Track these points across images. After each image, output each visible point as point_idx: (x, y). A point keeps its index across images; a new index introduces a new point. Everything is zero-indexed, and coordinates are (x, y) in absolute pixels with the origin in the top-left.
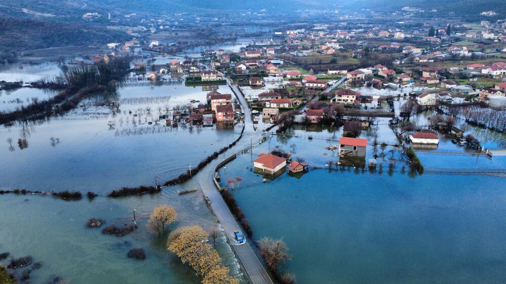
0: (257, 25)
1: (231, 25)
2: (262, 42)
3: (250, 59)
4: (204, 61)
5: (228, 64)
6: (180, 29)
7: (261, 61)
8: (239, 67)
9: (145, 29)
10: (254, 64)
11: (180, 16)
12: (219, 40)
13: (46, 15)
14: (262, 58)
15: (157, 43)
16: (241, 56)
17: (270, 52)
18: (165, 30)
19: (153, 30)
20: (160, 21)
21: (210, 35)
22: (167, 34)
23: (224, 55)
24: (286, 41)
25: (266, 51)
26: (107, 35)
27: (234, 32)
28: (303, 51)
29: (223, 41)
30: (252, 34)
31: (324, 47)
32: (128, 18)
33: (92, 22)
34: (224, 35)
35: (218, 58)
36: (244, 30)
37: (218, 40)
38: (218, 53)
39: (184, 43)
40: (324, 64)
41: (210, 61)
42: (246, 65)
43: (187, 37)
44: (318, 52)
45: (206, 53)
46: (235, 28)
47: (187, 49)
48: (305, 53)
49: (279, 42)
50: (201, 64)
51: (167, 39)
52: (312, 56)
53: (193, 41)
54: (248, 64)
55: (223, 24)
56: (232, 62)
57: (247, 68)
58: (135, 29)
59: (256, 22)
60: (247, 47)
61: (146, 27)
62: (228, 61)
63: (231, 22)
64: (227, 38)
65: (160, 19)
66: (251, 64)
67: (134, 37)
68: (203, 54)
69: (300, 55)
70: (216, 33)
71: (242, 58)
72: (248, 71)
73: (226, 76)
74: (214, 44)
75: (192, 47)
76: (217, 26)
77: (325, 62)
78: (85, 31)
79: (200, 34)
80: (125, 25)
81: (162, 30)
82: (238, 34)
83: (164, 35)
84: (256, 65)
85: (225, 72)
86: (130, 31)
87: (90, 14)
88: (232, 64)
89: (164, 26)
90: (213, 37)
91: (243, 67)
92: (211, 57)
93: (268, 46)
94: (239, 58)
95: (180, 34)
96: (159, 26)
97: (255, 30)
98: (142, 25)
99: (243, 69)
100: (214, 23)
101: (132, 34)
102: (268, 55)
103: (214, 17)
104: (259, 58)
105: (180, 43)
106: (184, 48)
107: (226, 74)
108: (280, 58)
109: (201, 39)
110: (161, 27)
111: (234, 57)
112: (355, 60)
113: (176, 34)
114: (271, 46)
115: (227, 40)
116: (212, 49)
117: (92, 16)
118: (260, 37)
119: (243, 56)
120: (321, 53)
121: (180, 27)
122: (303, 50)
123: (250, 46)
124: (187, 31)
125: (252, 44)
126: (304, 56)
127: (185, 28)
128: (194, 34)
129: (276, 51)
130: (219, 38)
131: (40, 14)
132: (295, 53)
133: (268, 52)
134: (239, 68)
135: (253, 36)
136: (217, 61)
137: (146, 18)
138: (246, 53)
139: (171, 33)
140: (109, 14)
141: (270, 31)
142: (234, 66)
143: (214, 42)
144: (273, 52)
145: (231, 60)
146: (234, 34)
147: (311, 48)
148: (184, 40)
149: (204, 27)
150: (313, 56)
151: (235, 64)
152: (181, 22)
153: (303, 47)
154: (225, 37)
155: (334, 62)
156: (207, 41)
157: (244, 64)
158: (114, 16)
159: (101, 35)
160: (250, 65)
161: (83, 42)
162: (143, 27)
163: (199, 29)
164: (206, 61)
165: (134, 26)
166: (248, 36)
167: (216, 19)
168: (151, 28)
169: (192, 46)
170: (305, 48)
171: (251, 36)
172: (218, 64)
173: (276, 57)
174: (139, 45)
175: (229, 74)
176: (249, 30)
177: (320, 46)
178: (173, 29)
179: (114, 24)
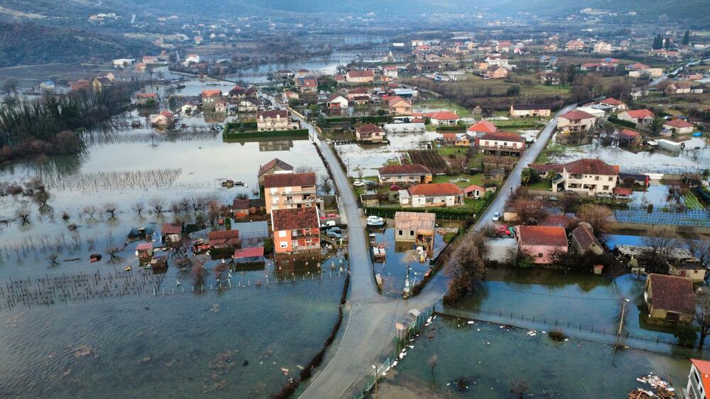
0: (363, 33)
1: (323, 33)
2: (373, 57)
3: (354, 87)
4: (269, 90)
5: (315, 96)
6: (243, 39)
7: (375, 89)
8: (335, 101)
9: (186, 38)
10: (362, 95)
11: (246, 21)
12: (302, 55)
13: (31, 16)
14: (376, 85)
15: (196, 59)
16: (339, 81)
17: (391, 74)
18: (218, 40)
19: (198, 40)
20: (213, 27)
21: (288, 48)
22: (220, 46)
23: (306, 78)
24: (414, 57)
25: (382, 72)
26: (118, 46)
27: (326, 43)
28: (448, 73)
29: (307, 57)
30: (356, 45)
31: (483, 66)
32: (163, 22)
33: (103, 26)
34: (310, 48)
35: (296, 84)
36: (344, 40)
37: (299, 54)
38: (298, 75)
39: (243, 59)
40: (495, 96)
41: (280, 90)
42: (347, 98)
43: (250, 51)
44: (474, 74)
45: (277, 76)
46: (328, 38)
47: (246, 69)
48: (453, 75)
49: (402, 57)
50: (265, 96)
51: (217, 53)
52: (466, 81)
53: (259, 56)
54: (351, 96)
55: (310, 32)
56: (322, 92)
57: (351, 104)
58: (170, 38)
59: (362, 29)
60: (349, 66)
61: (188, 36)
62: (314, 89)
63: (323, 29)
64: (316, 51)
65: (214, 25)
66: (357, 95)
67: (164, 49)
68: (270, 77)
69: (443, 78)
70: (298, 44)
71: (341, 84)
72: (351, 109)
73: (308, 121)
74: (292, 61)
75: (254, 66)
76: (300, 34)
77: (497, 93)
78: (81, 39)
79: (272, 45)
80: (154, 32)
81: (213, 40)
82: (333, 45)
83: (214, 47)
84: (367, 98)
85: (307, 111)
86: (159, 41)
87: (104, 15)
88: (323, 96)
89: (217, 34)
90: (292, 50)
91: (343, 102)
92: (284, 83)
93: (384, 65)
94: (335, 84)
95: (240, 46)
96: (209, 34)
97: (360, 40)
98: (182, 32)
99: (342, 106)
100: (296, 31)
101: (163, 46)
102: (387, 80)
103: (297, 22)
104: (371, 85)
105: (235, 59)
106: (240, 67)
107: (309, 115)
108: (411, 84)
109: (271, 53)
110: (213, 36)
111: (326, 84)
112: (549, 88)
113: (234, 46)
114: (389, 64)
115: (314, 55)
116: (289, 69)
117: (104, 17)
118: (370, 51)
119: (342, 81)
120: (483, 76)
121: (243, 36)
122: (447, 70)
123: (353, 63)
124: (252, 41)
125: (357, 61)
126: (453, 81)
127: (250, 38)
128: (262, 45)
129: (401, 72)
130: (302, 51)
131: (21, 14)
132: (434, 76)
133: (385, 74)
134: (336, 104)
135: (358, 49)
136: (295, 90)
137: (192, 22)
138: (348, 75)
139: (224, 45)
140: (134, 16)
141: (384, 42)
142: (325, 100)
143: (293, 57)
144: (395, 74)
145: (320, 88)
146: (326, 46)
147: (462, 67)
148: (244, 55)
149: (280, 35)
150: (468, 81)
151: (328, 96)
152: (246, 28)
153: (446, 65)
154: (313, 50)
155: (513, 92)
156: (281, 56)
157: (344, 96)
158: (140, 19)
159: (108, 45)
160: (356, 98)
161: (76, 57)
162: (183, 35)
163: (271, 39)
164: (273, 89)
165: (169, 34)
166: (350, 49)
167: (300, 26)
168: (196, 38)
169: (256, 64)
170: (449, 68)
171: (354, 49)
172: (295, 96)
173: (402, 83)
174: (166, 63)
175: (316, 115)
176: (350, 40)
177: (475, 63)
178: (231, 39)
179: (137, 31)
